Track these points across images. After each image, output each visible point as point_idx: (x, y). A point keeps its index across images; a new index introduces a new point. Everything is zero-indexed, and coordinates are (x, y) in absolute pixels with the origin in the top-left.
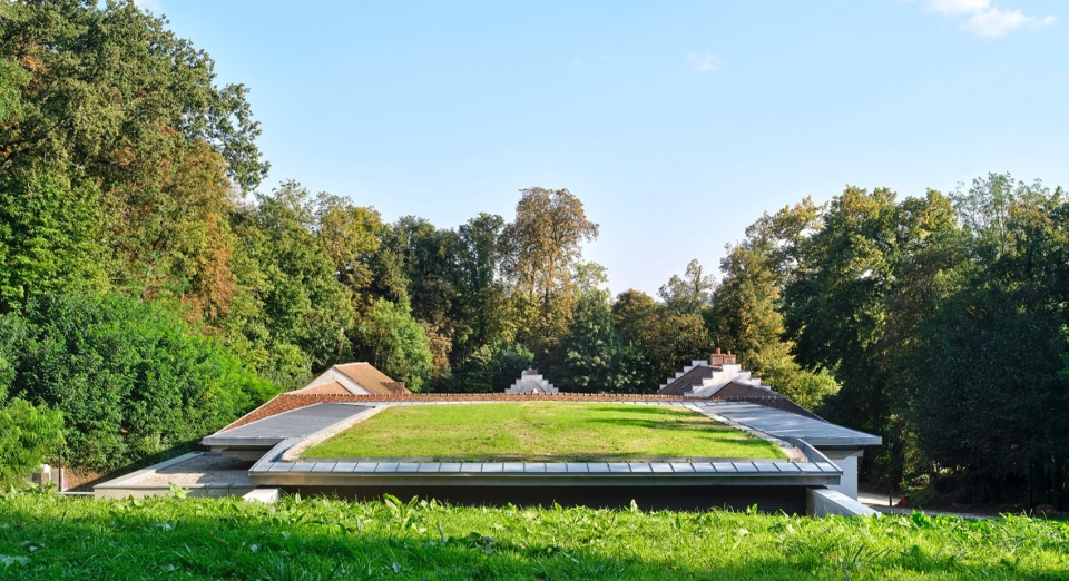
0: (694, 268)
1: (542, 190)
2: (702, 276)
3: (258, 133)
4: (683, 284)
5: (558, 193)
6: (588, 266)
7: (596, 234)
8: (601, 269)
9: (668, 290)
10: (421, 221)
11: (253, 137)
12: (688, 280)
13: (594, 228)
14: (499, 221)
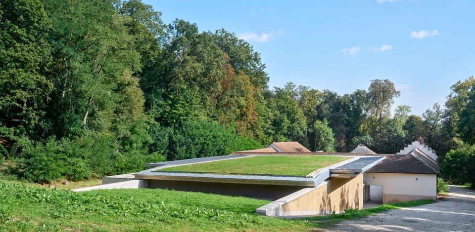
0: (436, 106)
1: (378, 80)
2: (440, 109)
3: (264, 67)
4: (432, 112)
5: (384, 81)
6: (403, 106)
7: (399, 95)
8: (408, 107)
9: (426, 115)
10: (335, 93)
11: (263, 69)
12: (434, 111)
13: (398, 93)
14: (364, 91)
